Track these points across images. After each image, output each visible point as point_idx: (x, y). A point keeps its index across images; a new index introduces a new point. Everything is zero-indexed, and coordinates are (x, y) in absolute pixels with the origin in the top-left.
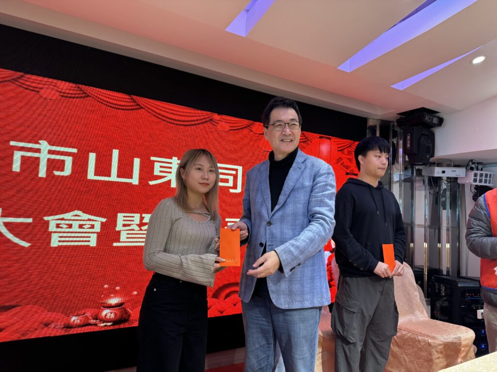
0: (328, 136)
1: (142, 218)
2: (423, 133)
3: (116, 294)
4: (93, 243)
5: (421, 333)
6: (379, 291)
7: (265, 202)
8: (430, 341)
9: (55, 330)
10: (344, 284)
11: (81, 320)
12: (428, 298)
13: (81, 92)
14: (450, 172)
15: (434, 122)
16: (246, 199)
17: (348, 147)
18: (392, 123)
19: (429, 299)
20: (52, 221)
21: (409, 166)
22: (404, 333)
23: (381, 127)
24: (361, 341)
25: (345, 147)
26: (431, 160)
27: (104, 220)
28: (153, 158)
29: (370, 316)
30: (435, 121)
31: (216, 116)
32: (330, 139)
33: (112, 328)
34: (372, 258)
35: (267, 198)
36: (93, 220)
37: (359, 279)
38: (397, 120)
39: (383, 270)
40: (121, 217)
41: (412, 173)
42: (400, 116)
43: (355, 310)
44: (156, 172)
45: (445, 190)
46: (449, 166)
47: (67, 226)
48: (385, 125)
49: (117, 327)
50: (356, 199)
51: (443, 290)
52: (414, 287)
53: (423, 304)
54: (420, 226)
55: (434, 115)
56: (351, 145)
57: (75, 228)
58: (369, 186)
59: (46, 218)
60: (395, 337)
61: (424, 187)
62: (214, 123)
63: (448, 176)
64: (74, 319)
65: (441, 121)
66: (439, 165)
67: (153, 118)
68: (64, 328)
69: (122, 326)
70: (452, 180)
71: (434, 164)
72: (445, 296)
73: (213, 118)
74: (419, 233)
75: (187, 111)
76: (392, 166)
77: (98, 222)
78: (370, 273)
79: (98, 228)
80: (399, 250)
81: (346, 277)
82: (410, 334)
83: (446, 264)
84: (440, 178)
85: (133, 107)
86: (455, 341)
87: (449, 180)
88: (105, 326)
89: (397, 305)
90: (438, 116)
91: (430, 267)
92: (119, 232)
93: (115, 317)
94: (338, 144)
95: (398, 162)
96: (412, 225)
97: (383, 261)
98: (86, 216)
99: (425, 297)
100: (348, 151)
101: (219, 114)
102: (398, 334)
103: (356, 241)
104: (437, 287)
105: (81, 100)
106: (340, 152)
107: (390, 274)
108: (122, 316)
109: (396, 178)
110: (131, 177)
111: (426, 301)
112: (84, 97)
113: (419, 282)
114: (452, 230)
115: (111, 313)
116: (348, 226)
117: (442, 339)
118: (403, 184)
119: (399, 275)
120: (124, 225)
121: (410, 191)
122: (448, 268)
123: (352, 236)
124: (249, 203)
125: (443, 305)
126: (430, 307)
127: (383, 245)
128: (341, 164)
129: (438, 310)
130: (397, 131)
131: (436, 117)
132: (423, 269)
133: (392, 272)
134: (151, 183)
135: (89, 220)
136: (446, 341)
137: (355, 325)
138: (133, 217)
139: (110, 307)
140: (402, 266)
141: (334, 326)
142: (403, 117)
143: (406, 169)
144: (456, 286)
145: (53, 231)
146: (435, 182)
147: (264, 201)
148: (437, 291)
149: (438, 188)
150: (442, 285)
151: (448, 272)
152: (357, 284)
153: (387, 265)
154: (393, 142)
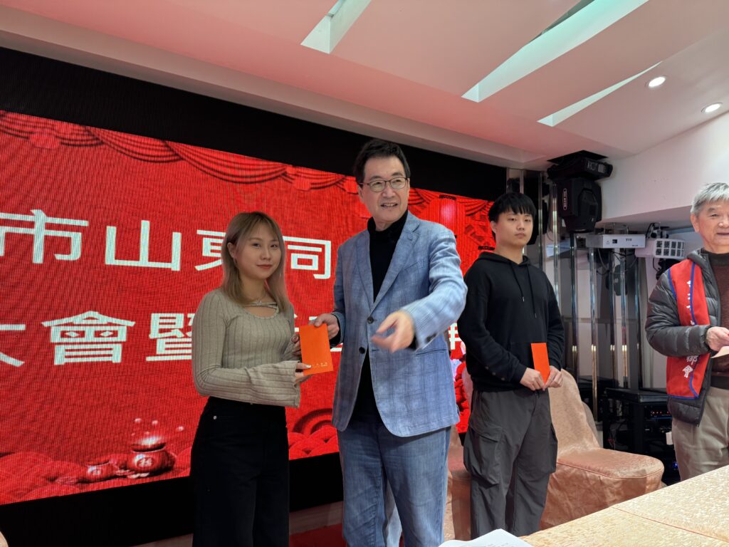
0: (451, 195)
1: (187, 320)
2: (585, 186)
3: (153, 430)
4: (117, 357)
5: (589, 468)
6: (530, 411)
7: (365, 290)
8: (602, 478)
9: (65, 487)
10: (480, 401)
11: (102, 472)
12: (599, 421)
13: (91, 138)
14: (624, 242)
15: (599, 171)
16: (338, 286)
17: (480, 210)
18: (541, 175)
19: (601, 422)
20: (55, 328)
21: (568, 235)
22: (566, 469)
23: (525, 180)
24: (506, 482)
25: (476, 210)
26: (598, 225)
27: (132, 324)
28: (200, 232)
29: (517, 446)
30: (601, 169)
31: (290, 170)
32: (454, 199)
33: (148, 480)
34: (516, 363)
35: (367, 284)
36: (115, 325)
37: (501, 394)
38: (548, 169)
39: (533, 380)
40: (156, 318)
41: (572, 245)
42: (552, 164)
43: (497, 438)
44: (206, 252)
45: (618, 267)
46: (622, 232)
47: (78, 335)
48: (532, 178)
49: (155, 479)
50: (493, 282)
51: (620, 409)
52: (578, 404)
53: (592, 429)
54: (584, 320)
55: (600, 161)
56: (485, 206)
57: (90, 336)
58: (509, 263)
59: (46, 324)
60: (553, 474)
61: (589, 264)
62: (289, 180)
63: (622, 247)
64: (93, 470)
65: (609, 170)
66: (609, 232)
67: (199, 174)
68: (77, 483)
69: (163, 477)
70: (628, 253)
71: (602, 230)
72: (622, 417)
73: (286, 172)
74: (585, 330)
75: (247, 162)
76: (543, 235)
77: (124, 326)
78: (515, 385)
79: (122, 336)
80: (555, 353)
81: (482, 391)
82: (575, 469)
83: (622, 373)
84: (611, 250)
85: (168, 159)
86: (637, 476)
87: (623, 253)
88: (139, 478)
89: (556, 431)
90: (604, 162)
91: (600, 377)
92: (154, 341)
93: (152, 465)
94: (465, 206)
95: (551, 230)
96: (573, 318)
97: (532, 367)
98: (105, 319)
99: (595, 420)
100: (481, 216)
101: (295, 165)
102: (558, 471)
103: (494, 341)
104: (611, 406)
105: (92, 149)
106: (469, 217)
107: (544, 385)
108: (163, 462)
109: (549, 252)
110: (169, 260)
111: (596, 425)
112: (96, 145)
113: (587, 400)
114: (629, 324)
115: (147, 459)
116: (482, 320)
117: (619, 475)
118: (559, 262)
119: (556, 385)
120: (161, 331)
121: (570, 270)
122: (625, 378)
123: (488, 332)
124: (343, 292)
125: (621, 430)
126: (602, 433)
127: (533, 345)
128: (471, 235)
129: (614, 436)
130: (548, 186)
131: (602, 163)
132: (592, 381)
133: (545, 382)
134: (199, 268)
135: (110, 324)
136: (624, 477)
137: (497, 459)
138: (174, 318)
139: (145, 450)
140: (560, 373)
141: (467, 462)
142: (557, 165)
143: (562, 238)
144: (637, 401)
145: (57, 341)
146: (604, 256)
147: (364, 288)
148: (611, 410)
149: (608, 265)
150: (617, 401)
151: (626, 383)
152: (498, 402)
153: (539, 372)
154: (543, 201)
